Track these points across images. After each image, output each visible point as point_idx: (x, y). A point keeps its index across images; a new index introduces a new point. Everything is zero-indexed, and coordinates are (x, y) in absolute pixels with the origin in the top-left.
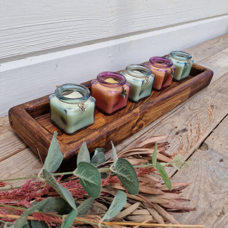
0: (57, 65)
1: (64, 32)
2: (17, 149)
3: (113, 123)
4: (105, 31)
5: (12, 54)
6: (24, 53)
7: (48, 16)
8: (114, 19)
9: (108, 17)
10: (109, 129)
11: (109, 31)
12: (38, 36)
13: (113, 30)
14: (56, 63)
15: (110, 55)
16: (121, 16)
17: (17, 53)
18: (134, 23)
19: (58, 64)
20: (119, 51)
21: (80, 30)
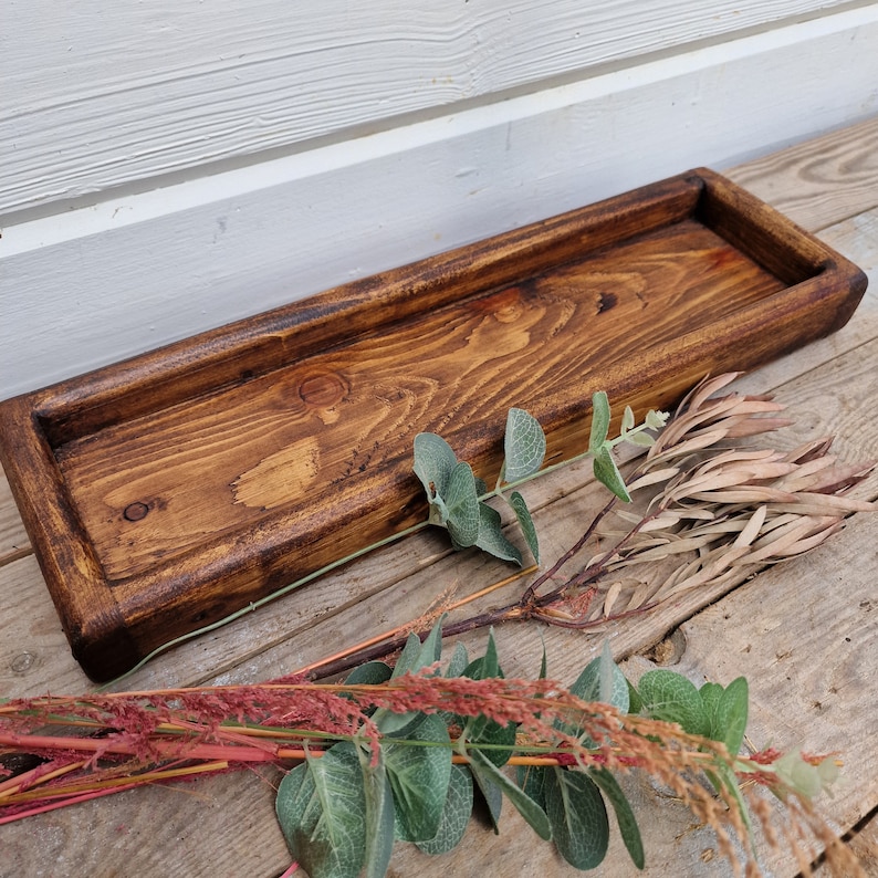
0: (221, 223)
1: (244, 105)
2: (9, 548)
3: (300, 513)
4: (434, 81)
5: (37, 197)
6: (83, 192)
7: (167, 55)
8: (476, 27)
9: (446, 25)
10: (273, 538)
11: (452, 78)
12: (135, 129)
13: (473, 71)
14: (220, 217)
15: (462, 170)
16: (513, 11)
17: (57, 192)
18: (583, 31)
19: (225, 218)
20: (508, 149)
21: (315, 88)
